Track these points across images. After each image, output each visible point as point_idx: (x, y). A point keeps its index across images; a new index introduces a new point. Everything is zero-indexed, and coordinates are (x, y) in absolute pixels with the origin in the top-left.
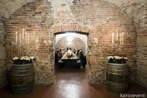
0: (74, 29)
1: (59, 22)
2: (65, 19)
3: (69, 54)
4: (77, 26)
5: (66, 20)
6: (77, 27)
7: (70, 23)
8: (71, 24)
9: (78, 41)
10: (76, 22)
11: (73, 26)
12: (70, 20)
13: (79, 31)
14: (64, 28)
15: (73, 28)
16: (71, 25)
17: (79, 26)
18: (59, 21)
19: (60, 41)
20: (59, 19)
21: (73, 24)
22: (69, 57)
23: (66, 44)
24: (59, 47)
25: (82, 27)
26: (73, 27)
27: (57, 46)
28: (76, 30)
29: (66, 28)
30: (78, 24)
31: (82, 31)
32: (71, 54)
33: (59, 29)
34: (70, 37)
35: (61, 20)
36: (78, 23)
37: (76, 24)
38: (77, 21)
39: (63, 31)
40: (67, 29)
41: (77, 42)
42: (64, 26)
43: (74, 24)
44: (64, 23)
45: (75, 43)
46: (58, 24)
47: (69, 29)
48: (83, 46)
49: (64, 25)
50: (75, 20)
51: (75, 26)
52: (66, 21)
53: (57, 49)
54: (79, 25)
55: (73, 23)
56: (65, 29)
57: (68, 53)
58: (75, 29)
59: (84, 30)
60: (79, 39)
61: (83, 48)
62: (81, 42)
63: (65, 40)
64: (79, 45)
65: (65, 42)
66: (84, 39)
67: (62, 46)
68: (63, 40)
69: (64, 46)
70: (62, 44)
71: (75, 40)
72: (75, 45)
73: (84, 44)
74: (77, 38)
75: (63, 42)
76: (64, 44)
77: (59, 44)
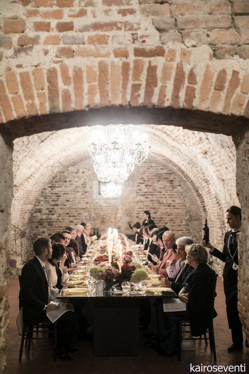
0: (142, 92)
1: (35, 41)
2: (78, 23)
3: (108, 264)
4: (166, 69)
5: (85, 29)
6: (166, 77)
7: (112, 46)
8: (117, 54)
9: (159, 177)
10: (153, 40)
11: (138, 67)
12: (112, 25)
13: (182, 103)
14: (71, 89)
15: (136, 87)
16: (119, 62)
17: (180, 69)
18: (31, 33)
19: (57, 180)
20: (30, 23)
21: (132, 58)
22: (110, 279)
23: (95, 195)
24: (51, 212)
25: (199, 79)
26: (136, 76)
27: (44, 206)
28: (155, 100)
29: (86, 86)
30: (172, 52)
31: (200, 104)
32: (120, 264)
33: (29, 96)
34: (115, 156)
35: (46, 27)
36: (169, 46)
37: (159, 52)
38: (166, 36)
39: (61, 108)
40: (91, 92)
41: (158, 185)
42: (71, 73)
43: (139, 52)
44: (69, 53)
45: (145, 189)
46: (22, 58)
47: (104, 93)
48: (193, 203)
49: (70, 63)
50: (145, 25)
51: (152, 70)
52: (86, 35)
53: (41, 222)
54: (178, 60)
55: (138, 45)
56: (79, 89)
57: (103, 249)
58: (149, 93)
59: (216, 99)
60: (164, 167)
61: (191, 219)
62: (176, 183)
63: (85, 174)
64: (170, 201)
65: (85, 187)
66: (195, 166)
67: (73, 207)
68: (75, 175)
69: (80, 206)
70: (73, 196)
71: (144, 173)
72: (145, 204)
73: (195, 194)
74: (156, 162)
75: (74, 187)
76: (84, 196)
77: (54, 197)
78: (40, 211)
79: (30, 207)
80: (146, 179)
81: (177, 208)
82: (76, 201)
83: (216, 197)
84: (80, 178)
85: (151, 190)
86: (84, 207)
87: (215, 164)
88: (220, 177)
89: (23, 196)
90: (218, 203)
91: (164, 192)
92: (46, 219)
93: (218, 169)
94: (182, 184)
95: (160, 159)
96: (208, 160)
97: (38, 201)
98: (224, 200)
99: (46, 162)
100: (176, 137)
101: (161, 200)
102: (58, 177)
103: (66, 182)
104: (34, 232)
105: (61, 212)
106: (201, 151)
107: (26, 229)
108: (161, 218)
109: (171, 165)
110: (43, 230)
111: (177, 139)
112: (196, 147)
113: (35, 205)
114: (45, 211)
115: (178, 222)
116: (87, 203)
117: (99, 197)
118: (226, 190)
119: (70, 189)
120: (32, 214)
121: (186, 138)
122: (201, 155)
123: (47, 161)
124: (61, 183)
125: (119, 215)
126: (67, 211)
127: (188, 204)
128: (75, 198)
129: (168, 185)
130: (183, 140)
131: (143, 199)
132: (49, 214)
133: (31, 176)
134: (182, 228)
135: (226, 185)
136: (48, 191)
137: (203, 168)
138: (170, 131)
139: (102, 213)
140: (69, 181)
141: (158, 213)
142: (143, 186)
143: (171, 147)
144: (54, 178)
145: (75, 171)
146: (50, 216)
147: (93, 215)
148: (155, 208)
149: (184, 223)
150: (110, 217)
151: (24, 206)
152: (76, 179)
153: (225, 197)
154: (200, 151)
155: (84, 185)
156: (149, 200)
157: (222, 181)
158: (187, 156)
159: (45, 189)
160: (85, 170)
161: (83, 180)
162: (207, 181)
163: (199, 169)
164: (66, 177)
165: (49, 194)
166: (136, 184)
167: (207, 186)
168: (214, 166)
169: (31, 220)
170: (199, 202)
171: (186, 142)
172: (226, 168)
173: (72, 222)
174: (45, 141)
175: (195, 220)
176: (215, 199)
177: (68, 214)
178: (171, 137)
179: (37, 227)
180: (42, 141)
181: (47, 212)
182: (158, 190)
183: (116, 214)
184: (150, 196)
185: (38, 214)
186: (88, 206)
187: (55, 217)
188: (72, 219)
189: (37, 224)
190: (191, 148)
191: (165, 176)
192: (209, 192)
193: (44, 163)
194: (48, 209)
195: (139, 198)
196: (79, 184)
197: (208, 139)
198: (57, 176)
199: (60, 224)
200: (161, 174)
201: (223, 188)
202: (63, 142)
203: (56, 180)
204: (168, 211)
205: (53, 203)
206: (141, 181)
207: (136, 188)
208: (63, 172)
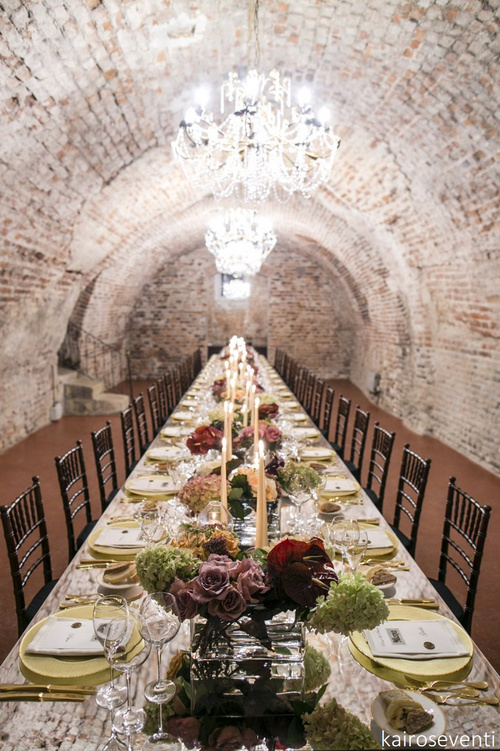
9: (301, 272)
19: (165, 273)
23: (217, 297)
24: (157, 316)
27: (147, 309)
41: (298, 283)
45: (281, 288)
48: (344, 307)
53: (144, 330)
60: (308, 257)
61: (339, 329)
62: (323, 280)
63: (202, 267)
64: (313, 304)
65: (202, 284)
66: (367, 248)
67: (186, 310)
68: (189, 267)
69: (195, 309)
70: (186, 295)
71: (280, 266)
72: (281, 307)
73: (350, 295)
74: (298, 251)
75: (187, 284)
76: (200, 296)
77: (161, 297)
78: (142, 315)
79: (127, 309)
80: (283, 274)
81: (323, 314)
82: (190, 302)
83: (398, 297)
84: (195, 272)
85: (289, 289)
86: (200, 310)
87: (408, 240)
88: (416, 263)
89: (110, 294)
90: (401, 306)
91: (305, 292)
92: (151, 326)
93: (413, 248)
94: (330, 281)
95: (304, 244)
96: (395, 235)
97: (139, 301)
98: (417, 301)
99: (131, 236)
100: (344, 196)
101: (302, 303)
102: (166, 270)
103: (176, 276)
104: (135, 342)
105: (170, 316)
106: (386, 218)
107: (122, 340)
108: (302, 326)
109: (318, 254)
110: (146, 339)
111: (344, 200)
112: (378, 212)
113: (135, 307)
114: (149, 315)
115: (323, 332)
116: (205, 305)
117: (222, 299)
118: (424, 284)
119: (183, 286)
120: (131, 320)
121: (361, 196)
122: (385, 226)
123: (132, 233)
124: (170, 278)
125: (246, 321)
126: (178, 316)
127: (337, 309)
128: (188, 298)
129: (312, 282)
130: (354, 200)
131: (278, 300)
132: (154, 319)
133: (108, 257)
134: (328, 340)
135: (425, 277)
136: (153, 288)
137: (382, 250)
138: (333, 187)
139: (225, 319)
140: (182, 276)
141: (298, 320)
142: (278, 284)
143: (330, 216)
144: (160, 270)
145: (189, 262)
146: (156, 322)
147: (215, 321)
148: (293, 313)
149: (332, 333)
150: (235, 324)
151: (115, 308)
152: (191, 273)
153: (420, 296)
154: (382, 218)
155: (201, 281)
156: (286, 301)
157: (417, 271)
158: (355, 231)
159: (148, 286)
160: (202, 261)
161: (199, 274)
162: (383, 273)
163: (373, 253)
164: (176, 270)
165: (154, 293)
166: (270, 280)
167: (382, 280)
168: (406, 244)
169: (130, 327)
170: (355, 306)
171: (359, 204)
172: (436, 244)
173: (184, 330)
174: (113, 183)
175: (345, 330)
176: (396, 300)
177: (178, 319)
178: (333, 196)
179: (139, 336)
180: (107, 183)
181: (152, 316)
182: (298, 289)
183: (243, 320)
184: (287, 298)
185: (140, 319)
186: (206, 309)
187: (162, 323)
188: (184, 325)
189: (138, 333)
190: (367, 215)
191: (308, 271)
192: (383, 290)
193: (128, 237)
194: (152, 312)
195: (273, 299)
196: (194, 279)
197: (409, 189)
198: (163, 269)
199: (170, 333)
200: (304, 268)
201: (417, 282)
202: (155, 198)
203: (163, 273)
204: (311, 317)
205: (159, 304)
206: (277, 277)
207: (270, 286)
208: (173, 263)
